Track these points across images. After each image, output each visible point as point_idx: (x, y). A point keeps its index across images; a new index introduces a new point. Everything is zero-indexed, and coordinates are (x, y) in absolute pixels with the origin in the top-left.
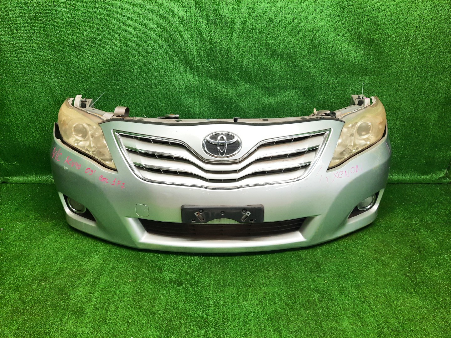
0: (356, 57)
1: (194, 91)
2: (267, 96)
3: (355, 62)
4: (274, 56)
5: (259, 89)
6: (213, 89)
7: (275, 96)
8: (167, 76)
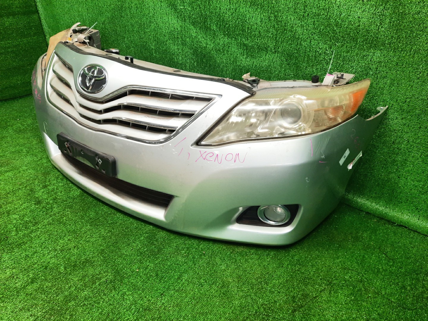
0: (362, 18)
1: (178, 38)
2: (245, 56)
3: (359, 26)
4: (253, 5)
5: (238, 46)
6: (193, 37)
7: (254, 58)
8: (156, 17)
